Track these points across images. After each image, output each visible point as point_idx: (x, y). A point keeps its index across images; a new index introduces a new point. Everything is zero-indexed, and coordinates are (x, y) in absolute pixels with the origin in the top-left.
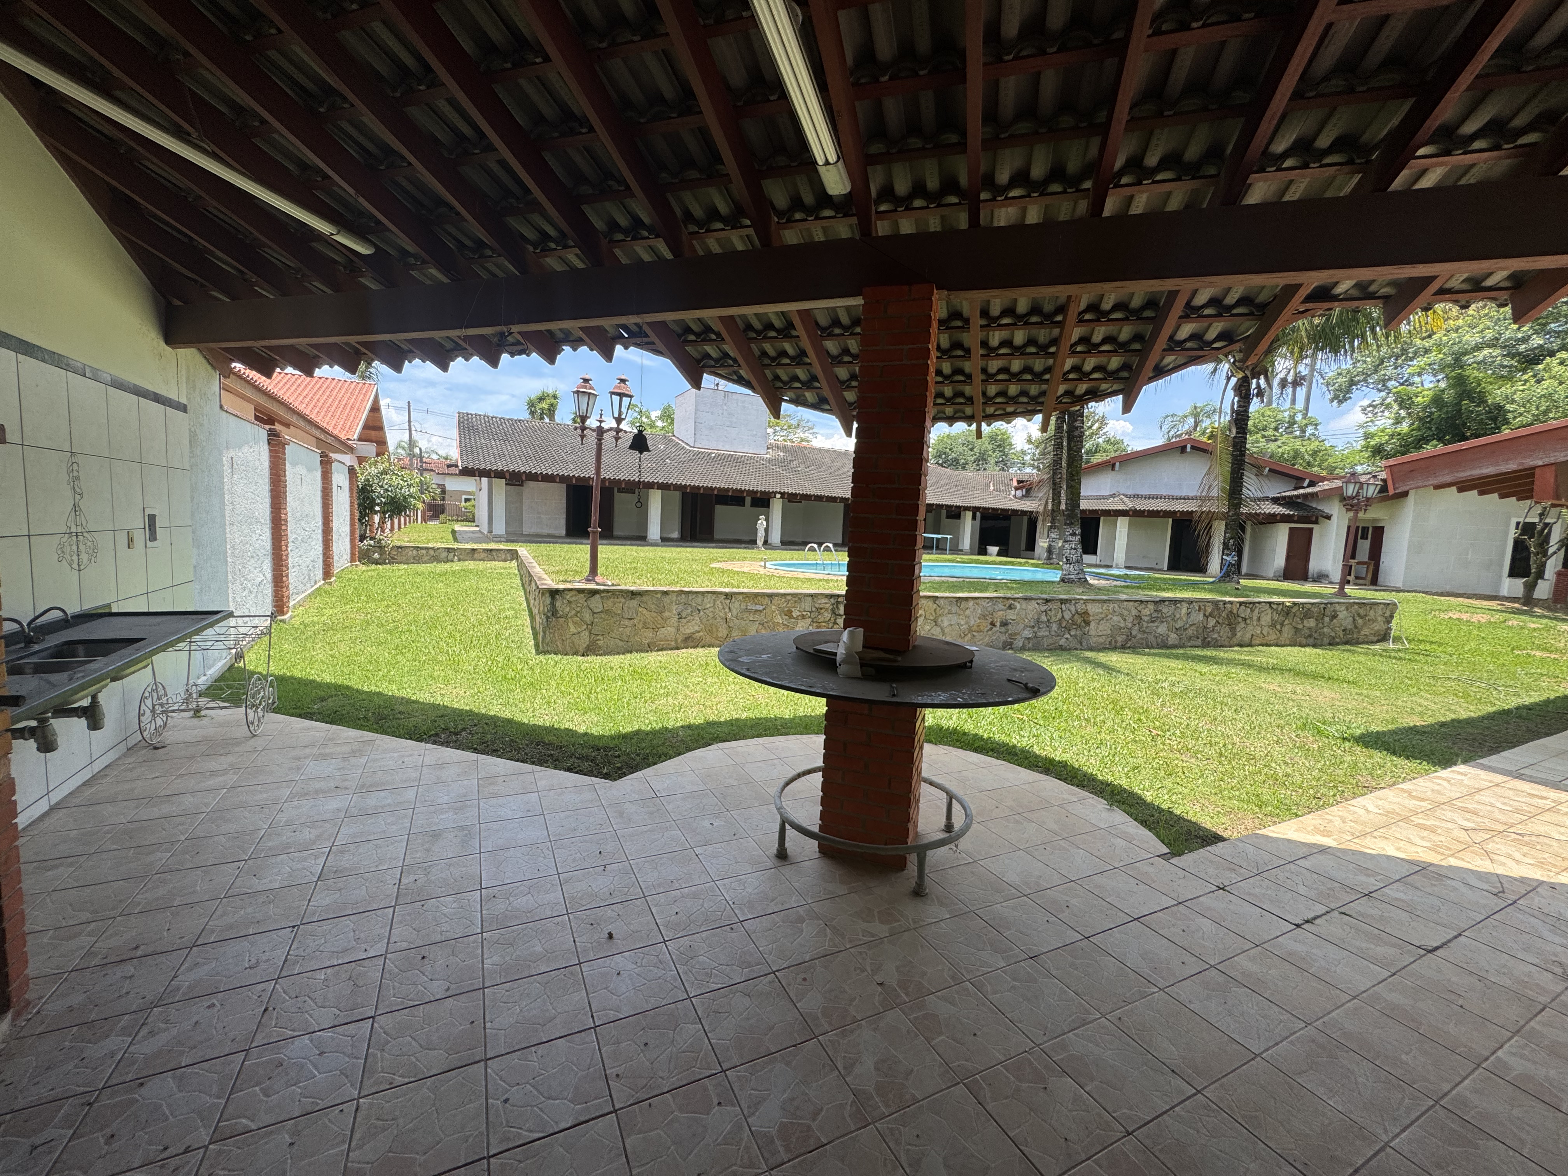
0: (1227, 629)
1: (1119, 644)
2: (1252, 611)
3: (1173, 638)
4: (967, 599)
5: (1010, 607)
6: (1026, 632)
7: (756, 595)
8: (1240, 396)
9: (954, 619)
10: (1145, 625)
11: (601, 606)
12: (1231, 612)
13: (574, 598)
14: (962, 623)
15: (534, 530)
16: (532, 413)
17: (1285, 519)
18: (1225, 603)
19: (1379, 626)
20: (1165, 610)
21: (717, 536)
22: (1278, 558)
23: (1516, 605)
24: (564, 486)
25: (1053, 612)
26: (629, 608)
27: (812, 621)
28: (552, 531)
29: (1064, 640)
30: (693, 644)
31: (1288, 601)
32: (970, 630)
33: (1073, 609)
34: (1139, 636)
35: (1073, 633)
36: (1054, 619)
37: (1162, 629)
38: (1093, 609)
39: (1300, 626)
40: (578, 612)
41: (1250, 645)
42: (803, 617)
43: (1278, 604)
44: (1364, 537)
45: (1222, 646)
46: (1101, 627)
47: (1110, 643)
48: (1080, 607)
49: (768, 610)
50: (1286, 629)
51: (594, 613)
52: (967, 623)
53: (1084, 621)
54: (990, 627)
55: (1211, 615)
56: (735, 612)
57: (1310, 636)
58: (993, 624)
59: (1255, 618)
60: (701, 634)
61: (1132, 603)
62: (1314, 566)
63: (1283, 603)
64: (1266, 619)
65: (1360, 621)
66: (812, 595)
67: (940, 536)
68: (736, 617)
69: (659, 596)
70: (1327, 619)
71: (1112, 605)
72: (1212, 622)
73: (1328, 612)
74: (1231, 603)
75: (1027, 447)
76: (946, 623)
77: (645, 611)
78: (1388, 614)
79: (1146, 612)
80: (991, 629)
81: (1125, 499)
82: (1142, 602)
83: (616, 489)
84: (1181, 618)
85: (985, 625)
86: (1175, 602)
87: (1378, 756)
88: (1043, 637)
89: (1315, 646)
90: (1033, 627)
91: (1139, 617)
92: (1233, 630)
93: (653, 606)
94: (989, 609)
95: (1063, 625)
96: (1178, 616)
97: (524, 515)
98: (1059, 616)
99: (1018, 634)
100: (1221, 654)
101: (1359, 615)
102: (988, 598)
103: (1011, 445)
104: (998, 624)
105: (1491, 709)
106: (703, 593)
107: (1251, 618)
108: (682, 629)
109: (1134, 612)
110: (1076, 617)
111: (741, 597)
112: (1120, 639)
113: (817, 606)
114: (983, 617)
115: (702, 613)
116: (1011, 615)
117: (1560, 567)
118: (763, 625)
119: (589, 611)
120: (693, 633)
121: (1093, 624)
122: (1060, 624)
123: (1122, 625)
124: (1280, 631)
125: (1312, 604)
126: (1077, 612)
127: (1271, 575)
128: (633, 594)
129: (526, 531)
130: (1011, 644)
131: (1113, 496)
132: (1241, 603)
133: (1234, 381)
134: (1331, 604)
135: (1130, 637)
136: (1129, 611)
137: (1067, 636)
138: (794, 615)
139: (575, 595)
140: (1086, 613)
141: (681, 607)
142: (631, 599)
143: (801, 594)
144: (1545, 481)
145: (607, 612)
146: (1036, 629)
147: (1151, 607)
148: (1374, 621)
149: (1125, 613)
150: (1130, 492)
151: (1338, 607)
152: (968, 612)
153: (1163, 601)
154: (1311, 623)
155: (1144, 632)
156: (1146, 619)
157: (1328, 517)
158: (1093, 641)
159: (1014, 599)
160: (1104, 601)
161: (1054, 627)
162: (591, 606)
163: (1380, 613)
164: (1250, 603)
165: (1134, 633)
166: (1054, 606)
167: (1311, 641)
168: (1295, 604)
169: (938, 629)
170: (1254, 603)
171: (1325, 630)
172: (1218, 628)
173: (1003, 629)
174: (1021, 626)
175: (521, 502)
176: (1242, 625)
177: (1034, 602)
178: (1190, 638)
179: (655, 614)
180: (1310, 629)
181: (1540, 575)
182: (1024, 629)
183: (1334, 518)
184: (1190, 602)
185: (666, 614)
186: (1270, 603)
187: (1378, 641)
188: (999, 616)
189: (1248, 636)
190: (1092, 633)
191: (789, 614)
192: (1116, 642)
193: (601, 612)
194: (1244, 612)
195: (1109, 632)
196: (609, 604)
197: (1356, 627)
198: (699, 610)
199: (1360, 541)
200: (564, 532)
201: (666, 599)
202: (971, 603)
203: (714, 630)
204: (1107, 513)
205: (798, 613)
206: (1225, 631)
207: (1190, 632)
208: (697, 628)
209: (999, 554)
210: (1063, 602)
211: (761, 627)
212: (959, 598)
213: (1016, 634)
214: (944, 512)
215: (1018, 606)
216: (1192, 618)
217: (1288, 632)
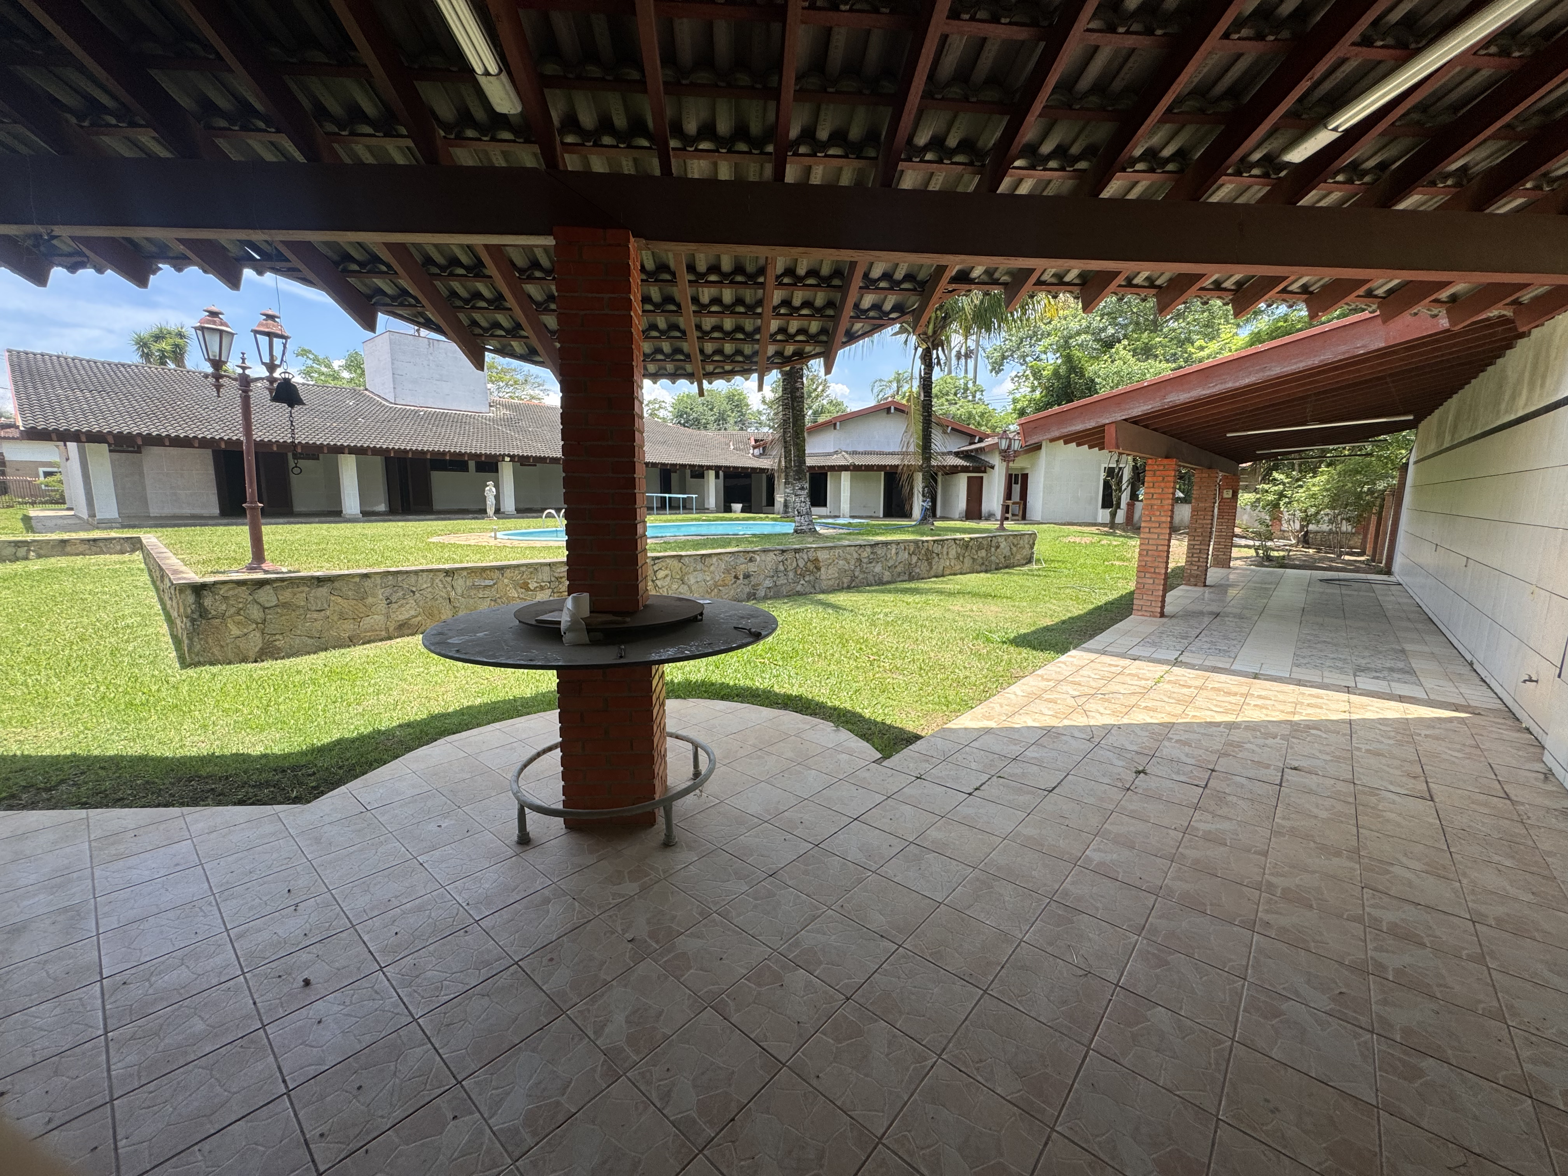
0: (926, 564)
1: (845, 585)
2: (943, 547)
3: (887, 576)
4: (710, 555)
5: (751, 560)
6: (767, 582)
7: (484, 569)
8: (925, 365)
9: (700, 576)
10: (865, 566)
11: (274, 599)
12: (928, 549)
13: (231, 593)
14: (708, 579)
15: (168, 511)
16: (147, 356)
17: (965, 469)
18: (923, 542)
19: (1026, 552)
20: (879, 552)
21: (437, 506)
22: (961, 503)
23: (1106, 529)
24: (209, 451)
25: (789, 561)
26: (316, 598)
27: (553, 592)
28: (197, 511)
29: (800, 586)
30: (410, 631)
31: (967, 537)
32: (716, 585)
33: (805, 557)
34: (861, 576)
35: (807, 579)
36: (790, 568)
37: (878, 569)
38: (822, 555)
39: (976, 557)
40: (241, 609)
41: (943, 576)
42: (542, 588)
43: (960, 540)
44: (1017, 483)
45: (923, 579)
46: (830, 572)
47: (838, 584)
48: (812, 555)
49: (500, 584)
50: (966, 560)
51: (265, 608)
52: (712, 578)
53: (816, 567)
54: (734, 580)
55: (913, 553)
56: (459, 591)
57: (983, 564)
58: (736, 577)
59: (945, 553)
60: (420, 618)
61: (853, 548)
62: (985, 508)
63: (963, 539)
64: (953, 553)
65: (1014, 549)
66: (549, 564)
67: (685, 496)
68: (462, 596)
69: (357, 580)
70: (993, 549)
71: (837, 551)
72: (914, 559)
73: (993, 544)
74: (927, 541)
75: (762, 407)
76: (692, 581)
77: (340, 600)
78: (1031, 542)
79: (865, 554)
80: (735, 582)
81: (847, 456)
82: (861, 546)
83: (290, 455)
84: (891, 558)
85: (730, 579)
86: (886, 544)
87: (1025, 652)
88: (782, 585)
89: (986, 572)
90: (773, 576)
91: (859, 560)
92: (930, 564)
93: (350, 593)
94: (732, 563)
95: (799, 573)
96: (889, 556)
97: (148, 492)
98: (794, 564)
99: (760, 584)
100: (921, 585)
101: (1013, 544)
102: (730, 553)
103: (747, 405)
104: (741, 577)
105: (1091, 607)
106: (416, 573)
107: (942, 553)
108: (393, 616)
109: (855, 556)
110: (809, 564)
111: (465, 573)
112: (846, 581)
113: (557, 575)
114: (727, 571)
115: (417, 595)
116: (752, 567)
117: (1128, 500)
118: (495, 601)
119: (256, 607)
120: (409, 619)
121: (823, 570)
122: (796, 572)
123: (847, 568)
124: (963, 562)
125: (983, 538)
126: (809, 560)
127: (957, 516)
128: (320, 581)
129: (154, 511)
130: (755, 594)
131: (836, 453)
132: (934, 541)
133: (920, 350)
134: (995, 537)
135: (854, 578)
136: (851, 555)
137: (802, 582)
138: (531, 586)
139: (233, 589)
140: (817, 560)
141: (388, 591)
142: (318, 586)
143: (537, 564)
144: (1110, 434)
145: (285, 605)
146: (775, 578)
147: (868, 550)
148: (1023, 548)
149: (849, 557)
150: (850, 450)
151: (999, 539)
152: (712, 568)
153: (877, 544)
154: (983, 553)
155: (864, 572)
156: (865, 560)
157: (993, 467)
158: (824, 585)
159: (754, 552)
160: (831, 548)
161: (791, 575)
162: (261, 600)
163: (1026, 541)
164: (941, 540)
165: (857, 574)
166: (789, 555)
167: (984, 567)
168: (971, 539)
169: (686, 587)
170: (943, 540)
171: (993, 558)
172: (919, 564)
173: (746, 582)
174: (762, 577)
175: (141, 474)
176: (936, 559)
177: (772, 554)
178: (899, 574)
179: (355, 602)
180: (982, 558)
181: (1118, 506)
182: (765, 579)
183: (996, 468)
184: (898, 543)
185: (370, 600)
186: (955, 540)
187: (1027, 563)
188: (742, 568)
189: (941, 568)
190: (823, 577)
191: (525, 586)
192: (843, 583)
193: (276, 606)
194: (937, 549)
195: (837, 575)
196: (286, 595)
197: (1012, 554)
198: (413, 592)
199: (1014, 485)
200: (217, 511)
201: (368, 583)
202: (714, 559)
203: (436, 612)
204: (832, 468)
205: (536, 585)
206: (924, 565)
207: (899, 569)
208: (413, 613)
209: (743, 511)
210: (796, 551)
211: (493, 603)
212: (703, 555)
213: (759, 585)
214: (688, 472)
215: (758, 559)
216: (900, 557)
217: (968, 562)
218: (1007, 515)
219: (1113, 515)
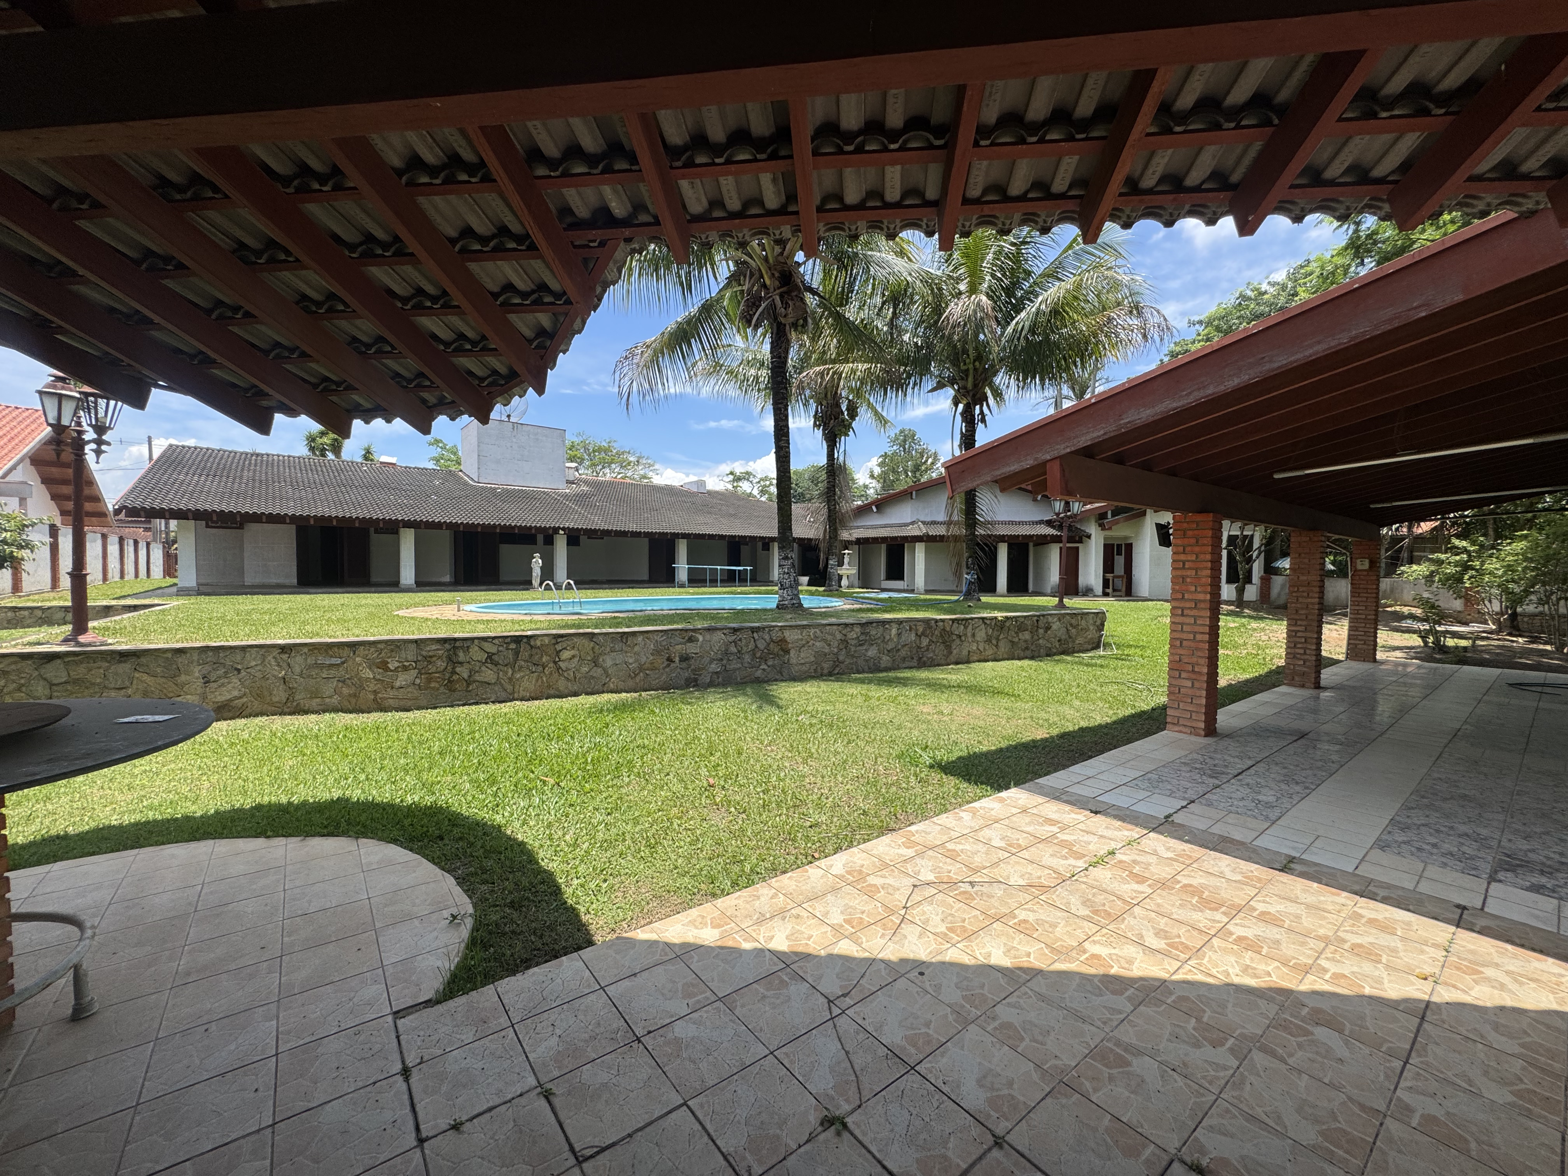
0: (942, 647)
1: (826, 671)
2: (966, 627)
3: (885, 660)
4: (634, 634)
5: (691, 640)
6: (713, 666)
7: (331, 645)
8: (967, 422)
9: (619, 658)
10: (853, 649)
11: (65, 674)
12: (944, 630)
13: (13, 667)
14: (631, 661)
15: (258, 580)
16: (312, 449)
17: (1056, 539)
18: (936, 621)
19: (1092, 634)
20: (873, 632)
21: (503, 577)
23: (1232, 608)
24: (294, 527)
25: (744, 641)
26: (116, 674)
27: (420, 673)
28: (281, 581)
29: (760, 672)
30: (231, 715)
31: (1000, 615)
32: (641, 668)
33: (767, 637)
34: (848, 661)
35: (770, 663)
36: (745, 649)
37: (872, 652)
38: (791, 636)
39: (1016, 640)
40: (23, 685)
41: (968, 662)
42: (405, 669)
43: (992, 619)
44: (1119, 553)
45: (939, 665)
46: (802, 655)
47: (815, 670)
48: (776, 635)
49: (350, 663)
50: (1001, 644)
51: (52, 685)
52: (636, 661)
53: (782, 649)
54: (666, 663)
55: (923, 634)
56: (297, 669)
57: (1027, 648)
58: (670, 660)
59: (969, 634)
60: (245, 700)
61: (835, 627)
62: (1082, 581)
63: (996, 618)
64: (981, 635)
65: (1074, 631)
66: (416, 641)
67: (741, 568)
68: (301, 675)
69: (169, 655)
70: (1041, 631)
71: (813, 631)
72: (925, 642)
73: (1041, 624)
74: (943, 620)
75: (868, 481)
76: (609, 663)
77: (145, 677)
78: (1099, 622)
79: (852, 635)
80: (668, 665)
81: (922, 526)
82: (846, 625)
83: (372, 530)
84: (891, 639)
85: (661, 662)
86: (884, 622)
88: (735, 670)
89: (1032, 658)
90: (722, 660)
91: (845, 642)
92: (949, 647)
93: (159, 670)
94: (664, 643)
95: (758, 655)
96: (888, 637)
97: (246, 562)
98: (751, 646)
99: (703, 669)
100: (937, 675)
101: (1071, 625)
102: (661, 631)
104: (677, 659)
106: (244, 648)
107: (965, 635)
108: (210, 697)
109: (839, 636)
110: (772, 645)
111: (306, 650)
112: (826, 666)
113: (424, 653)
114: (657, 652)
115: (243, 673)
116: (692, 649)
117: (1262, 573)
118: (344, 682)
119: (42, 683)
120: (231, 700)
121: (792, 652)
122: (754, 654)
123: (827, 651)
124: (997, 646)
125: (1025, 617)
126: (772, 641)
127: (1049, 591)
128: (124, 656)
129: (248, 581)
130: (696, 680)
131: (913, 523)
132: (953, 620)
133: (961, 407)
134: (1043, 616)
135: (837, 663)
136: (833, 635)
137: (763, 666)
138: (391, 666)
139: (15, 663)
140: (783, 640)
141: (207, 668)
142: (120, 662)
143: (399, 640)
144: (1054, 473)
145: (76, 682)
146: (725, 662)
147: (858, 629)
148: (1087, 630)
149: (829, 638)
150: (928, 519)
151: (1050, 619)
152: (636, 649)
153: (870, 623)
154: (1026, 635)
155: (853, 656)
156: (853, 642)
157: (1089, 537)
158: (795, 670)
159: (695, 630)
160: (804, 627)
161: (747, 658)
162: (48, 676)
163: (1091, 622)
164: (963, 620)
165: (841, 658)
166: (744, 635)
167: (1028, 653)
168: (1007, 618)
169: (600, 670)
170: (967, 619)
171: (1041, 641)
172: (933, 646)
173: (684, 665)
174: (706, 660)
175: (242, 548)
176: (958, 642)
177: (719, 633)
178: (904, 659)
179: (163, 680)
180: (1026, 641)
182: (711, 663)
183: (1093, 537)
184: (900, 622)
185: (183, 678)
186: (983, 619)
187: (1093, 649)
188: (679, 649)
189: (965, 653)
190: (793, 661)
191: (384, 666)
192: (822, 669)
193: (65, 683)
194: (959, 629)
195: (813, 659)
196: (80, 671)
197: (1070, 637)
198: (239, 671)
199: (1116, 557)
201: (181, 660)
202: (640, 639)
203: (266, 693)
204: (905, 539)
205: (397, 664)
206: (939, 650)
207: (903, 653)
208: (236, 693)
209: (809, 584)
210: (753, 630)
211: (340, 684)
212: (624, 633)
213: (700, 669)
215: (701, 638)
216: (903, 638)
217: (1004, 647)
218: (1107, 590)
219: (1241, 591)
